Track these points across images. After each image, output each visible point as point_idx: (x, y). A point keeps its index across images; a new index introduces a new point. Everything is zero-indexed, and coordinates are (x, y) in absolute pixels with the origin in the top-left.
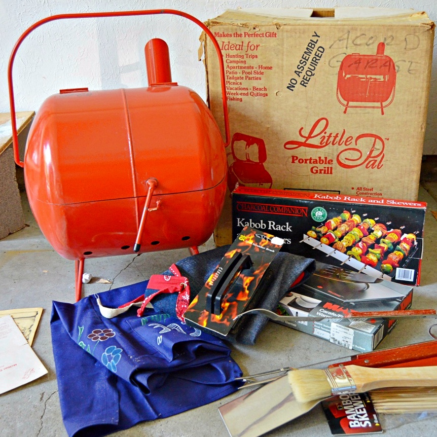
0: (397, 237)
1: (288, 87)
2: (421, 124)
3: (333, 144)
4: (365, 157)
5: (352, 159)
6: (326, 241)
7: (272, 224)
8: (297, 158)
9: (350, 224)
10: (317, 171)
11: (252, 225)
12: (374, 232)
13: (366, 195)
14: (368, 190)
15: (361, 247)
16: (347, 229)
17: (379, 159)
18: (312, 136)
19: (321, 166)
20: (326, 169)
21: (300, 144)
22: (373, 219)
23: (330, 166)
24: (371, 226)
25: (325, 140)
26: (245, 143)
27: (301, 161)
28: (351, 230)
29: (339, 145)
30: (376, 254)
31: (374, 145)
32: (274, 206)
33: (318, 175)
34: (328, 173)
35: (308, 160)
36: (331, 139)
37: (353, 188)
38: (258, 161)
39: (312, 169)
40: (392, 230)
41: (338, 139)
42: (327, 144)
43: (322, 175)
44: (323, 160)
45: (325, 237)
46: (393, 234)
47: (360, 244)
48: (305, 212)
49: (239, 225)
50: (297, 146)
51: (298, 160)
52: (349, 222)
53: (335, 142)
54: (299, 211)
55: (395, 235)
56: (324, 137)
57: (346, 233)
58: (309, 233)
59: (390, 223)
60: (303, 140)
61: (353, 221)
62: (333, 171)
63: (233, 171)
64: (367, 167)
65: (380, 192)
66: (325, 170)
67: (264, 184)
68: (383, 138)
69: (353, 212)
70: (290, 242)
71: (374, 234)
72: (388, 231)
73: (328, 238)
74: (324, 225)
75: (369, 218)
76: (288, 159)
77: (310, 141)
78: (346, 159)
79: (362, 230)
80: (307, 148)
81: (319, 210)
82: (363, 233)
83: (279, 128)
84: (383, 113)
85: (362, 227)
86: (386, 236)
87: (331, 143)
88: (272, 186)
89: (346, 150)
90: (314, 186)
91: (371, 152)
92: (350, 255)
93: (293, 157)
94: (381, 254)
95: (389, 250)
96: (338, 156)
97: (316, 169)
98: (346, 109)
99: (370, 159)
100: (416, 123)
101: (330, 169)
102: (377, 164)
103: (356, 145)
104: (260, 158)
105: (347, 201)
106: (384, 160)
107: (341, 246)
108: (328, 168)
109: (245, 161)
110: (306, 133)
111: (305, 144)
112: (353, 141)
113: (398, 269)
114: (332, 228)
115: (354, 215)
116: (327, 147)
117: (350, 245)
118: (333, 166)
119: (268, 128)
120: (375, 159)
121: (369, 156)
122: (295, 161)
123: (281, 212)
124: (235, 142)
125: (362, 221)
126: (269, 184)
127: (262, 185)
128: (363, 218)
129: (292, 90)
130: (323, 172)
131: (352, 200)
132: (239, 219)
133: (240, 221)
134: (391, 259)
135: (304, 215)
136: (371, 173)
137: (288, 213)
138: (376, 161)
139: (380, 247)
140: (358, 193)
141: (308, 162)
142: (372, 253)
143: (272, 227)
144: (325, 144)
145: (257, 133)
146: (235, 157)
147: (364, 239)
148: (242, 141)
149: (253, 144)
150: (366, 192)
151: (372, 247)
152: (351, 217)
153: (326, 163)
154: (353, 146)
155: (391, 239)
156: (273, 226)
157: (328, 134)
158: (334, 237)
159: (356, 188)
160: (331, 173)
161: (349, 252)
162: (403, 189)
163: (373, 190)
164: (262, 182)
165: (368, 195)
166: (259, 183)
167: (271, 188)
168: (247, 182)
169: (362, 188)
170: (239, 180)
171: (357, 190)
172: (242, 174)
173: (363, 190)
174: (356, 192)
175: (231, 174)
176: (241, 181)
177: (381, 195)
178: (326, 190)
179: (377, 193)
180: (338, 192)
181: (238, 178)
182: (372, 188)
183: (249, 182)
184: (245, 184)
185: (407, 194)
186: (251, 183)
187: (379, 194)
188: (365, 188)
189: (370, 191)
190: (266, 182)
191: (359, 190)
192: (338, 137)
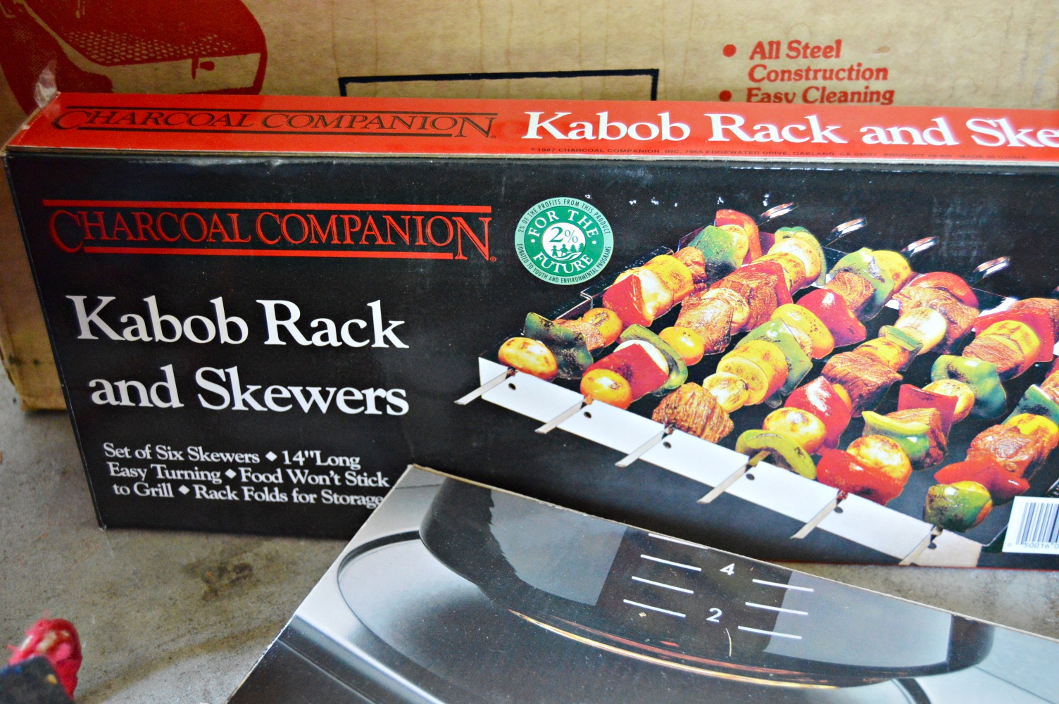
0: (1035, 341)
6: (615, 387)
7: (282, 313)
9: (753, 284)
11: (168, 329)
12: (901, 324)
13: (803, 84)
14: (815, 51)
15: (822, 407)
16: (740, 316)
22: (898, 245)
24: (884, 290)
28: (760, 317)
30: (903, 437)
32: (282, 213)
37: (730, 51)
40: (1009, 303)
45: (607, 367)
46: (1013, 324)
47: (815, 391)
48: (478, 229)
49: (86, 334)
52: (749, 273)
54: (440, 231)
55: (1026, 328)
57: (734, 338)
58: (511, 349)
59: (1001, 264)
61: (772, 269)
65: (873, 61)
67: (218, 61)
69: (774, 213)
70: (405, 407)
71: (900, 334)
72: (986, 313)
73: (626, 373)
74: (598, 303)
75: (876, 246)
79: (830, 318)
81: (563, 215)
82: (832, 332)
85: (828, 300)
86: (969, 337)
88: (269, 69)
90: (508, 53)
92: (752, 453)
94: (933, 433)
95: (982, 413)
105: (733, 143)
107: (704, 411)
113: (1021, 504)
114: (650, 313)
115: (779, 234)
117: (757, 397)
123: (328, 246)
125: (831, 263)
126: (253, 59)
127: (210, 66)
128: (835, 249)
131: (759, 138)
132: (78, 301)
133: (89, 311)
134: (989, 457)
135: (469, 248)
137: (372, 247)
139: (931, 400)
140: (759, 73)
142: (878, 432)
143: (283, 332)
147: (839, 364)
150: (802, 63)
151: (886, 400)
152: (765, 246)
155: (997, 351)
156: (290, 325)
158: (663, 365)
159: (745, 48)
161: (749, 438)
162: (1007, 32)
163: (842, 53)
164: (205, 50)
165: (812, 83)
166: (190, 61)
167: (265, 84)
168: (116, 60)
169: (778, 43)
170: (68, 49)
171: (752, 58)
172: (81, 12)
173: (788, 56)
174: (747, 70)
175: (14, 16)
176: (83, 52)
177: (885, 78)
178: (577, 68)
179: (862, 69)
180: (648, 79)
181: (61, 42)
182: (839, 43)
183: (130, 56)
184: (112, 68)
185: (1025, 59)
186: (143, 61)
187: (870, 70)
188: (795, 45)
189: (826, 56)
190: (229, 53)
191: (763, 57)
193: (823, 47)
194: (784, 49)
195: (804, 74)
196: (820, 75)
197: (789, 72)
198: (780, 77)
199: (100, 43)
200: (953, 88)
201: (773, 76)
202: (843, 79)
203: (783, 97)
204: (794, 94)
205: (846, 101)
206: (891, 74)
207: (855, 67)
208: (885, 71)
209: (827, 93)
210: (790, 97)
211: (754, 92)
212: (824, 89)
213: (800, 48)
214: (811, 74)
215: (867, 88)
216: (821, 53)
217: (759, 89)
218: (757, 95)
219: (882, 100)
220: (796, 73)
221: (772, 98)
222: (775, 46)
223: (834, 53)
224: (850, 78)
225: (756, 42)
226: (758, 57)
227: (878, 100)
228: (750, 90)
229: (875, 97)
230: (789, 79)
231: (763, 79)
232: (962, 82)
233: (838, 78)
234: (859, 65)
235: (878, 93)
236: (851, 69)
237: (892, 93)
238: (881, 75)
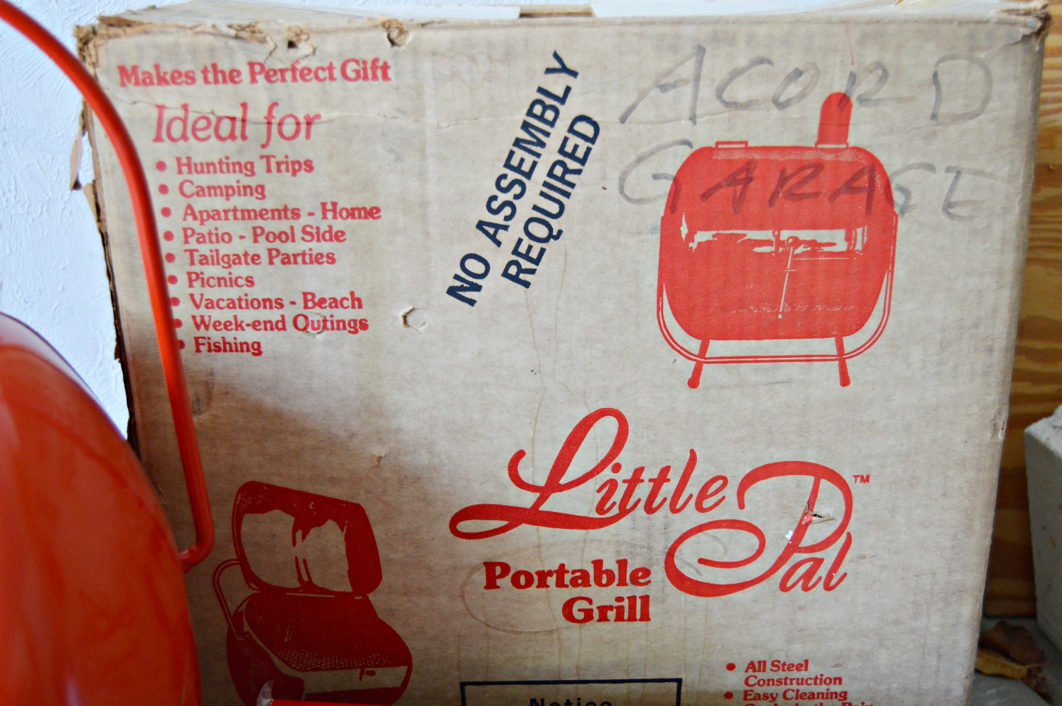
1: (452, 291)
2: (992, 413)
3: (650, 509)
4: (779, 552)
5: (727, 559)
8: (506, 568)
10: (588, 615)
13: (783, 688)
14: (791, 667)
17: (830, 554)
18: (563, 481)
19: (603, 596)
20: (626, 603)
21: (514, 516)
23: (639, 591)
25: (617, 497)
26: (290, 520)
27: (523, 580)
29: (674, 510)
31: (811, 503)
33: (594, 627)
34: (632, 618)
35: (550, 573)
36: (642, 491)
37: (731, 667)
38: (346, 587)
39: (568, 606)
41: (668, 489)
42: (624, 512)
43: (610, 627)
44: (610, 574)
50: (503, 523)
51: (508, 579)
53: (658, 500)
56: (612, 484)
60: (526, 500)
62: (652, 609)
63: (247, 628)
64: (784, 587)
65: (831, 673)
66: (620, 610)
67: (378, 671)
68: (847, 476)
76: (470, 574)
77: (557, 503)
78: (702, 561)
80: (544, 530)
83: (424, 459)
84: (845, 381)
87: (642, 504)
88: (413, 676)
89: (700, 528)
90: (578, 668)
91: (801, 530)
93: (490, 566)
96: (670, 555)
97: (585, 605)
98: (697, 372)
99: (797, 557)
100: (975, 409)
101: (639, 602)
102: (823, 572)
103: (742, 506)
104: (352, 574)
106: (849, 556)
108: (632, 599)
109: (296, 590)
110: (536, 471)
111: (536, 516)
112: (730, 492)
116: (625, 522)
118: (651, 591)
119: (380, 458)
120: (818, 555)
121: (793, 547)
122: (499, 582)
124: (248, 518)
126: (402, 670)
127: (372, 674)
129: (472, 302)
130: (611, 614)
136: (801, 608)
138: (818, 562)
140: (752, 681)
141: (551, 581)
144: (615, 511)
145: (333, 481)
146: (250, 577)
148: (277, 513)
149: (320, 523)
150: (782, 674)
153: (622, 583)
154: (728, 510)
157: (626, 473)
159: (741, 664)
160: (645, 617)
162: (923, 654)
163: (809, 668)
164: (370, 663)
165: (789, 687)
166: (358, 671)
167: (409, 685)
168: (308, 668)
169: (765, 662)
170: (276, 661)
171: (747, 671)
172: (288, 639)
173: (772, 670)
174: (744, 679)
175: (243, 639)
176: (286, 662)
177: (840, 683)
178: (625, 677)
179: (824, 678)
180: (675, 685)
181: (272, 656)
182: (806, 662)
183: (318, 666)
184: (305, 673)
185: (938, 671)
186: (327, 669)
187: (830, 679)
188: (776, 663)
189: (798, 670)
190: (386, 665)
191: (755, 670)
192: (668, 480)
193: (795, 664)
194: (769, 666)
195: (783, 681)
196: (794, 682)
197: (773, 680)
198: (766, 683)
199: (299, 657)
200: (888, 690)
201: (762, 683)
202: (811, 684)
203: (769, 696)
204: (777, 694)
205: (814, 698)
206: (844, 681)
207: (819, 677)
208: (840, 679)
209: (800, 693)
210: (774, 696)
211: (749, 693)
212: (798, 691)
213: (780, 665)
214: (788, 681)
215: (828, 690)
216: (794, 668)
217: (752, 691)
218: (751, 695)
219: (839, 697)
220: (778, 681)
221: (762, 697)
222: (762, 664)
223: (803, 668)
224: (816, 684)
225: (749, 662)
226: (750, 671)
227: (836, 697)
228: (746, 692)
229: (834, 696)
230: (773, 684)
231: (755, 684)
232: (895, 686)
233: (807, 684)
234: (822, 675)
235: (836, 693)
236: (816, 678)
237: (846, 693)
238: (837, 681)
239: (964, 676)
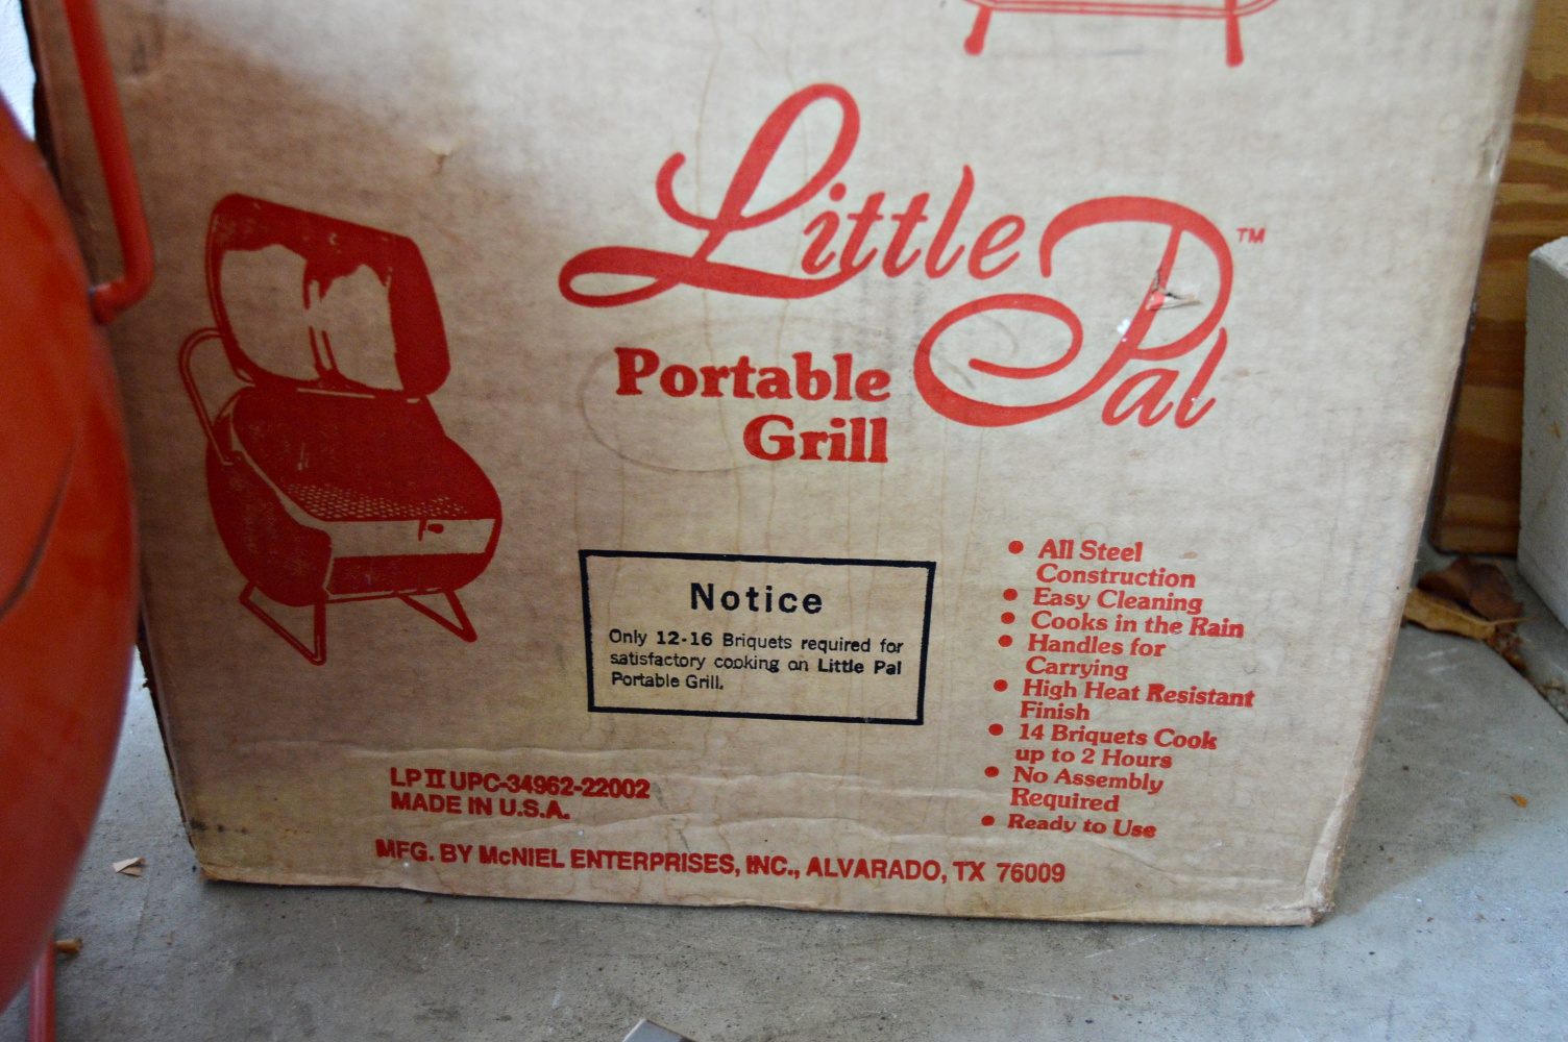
2: (1482, 131)
3: (892, 268)
4: (1105, 355)
5: (1017, 363)
8: (652, 360)
10: (786, 447)
13: (1099, 587)
14: (1113, 553)
17: (1188, 365)
18: (748, 211)
19: (811, 415)
20: (848, 430)
21: (666, 270)
23: (870, 410)
25: (838, 243)
26: (298, 262)
27: (679, 381)
29: (933, 272)
31: (1163, 273)
33: (794, 466)
34: (858, 456)
35: (724, 372)
36: (880, 236)
37: (1016, 547)
38: (392, 381)
39: (754, 428)
41: (923, 235)
42: (848, 271)
43: (822, 470)
44: (822, 376)
50: (648, 281)
51: (656, 377)
53: (906, 254)
56: (830, 221)
60: (685, 241)
62: (891, 443)
63: (236, 445)
64: (1109, 417)
65: (1180, 567)
66: (838, 440)
67: (447, 524)
68: (1228, 230)
76: (593, 368)
77: (735, 250)
78: (977, 364)
80: (717, 297)
83: (515, 162)
84: (1235, 56)
87: (879, 259)
88: (503, 536)
89: (975, 307)
90: (768, 535)
91: (1144, 319)
93: (625, 355)
96: (924, 349)
97: (780, 429)
98: (982, 24)
99: (1135, 366)
100: (1454, 121)
101: (869, 428)
102: (1175, 394)
103: (1046, 271)
104: (404, 360)
106: (1221, 369)
108: (859, 423)
109: (312, 384)
110: (703, 194)
111: (701, 272)
112: (1029, 246)
116: (849, 288)
118: (890, 410)
119: (442, 159)
120: (1169, 364)
121: (1128, 349)
122: (641, 383)
124: (230, 258)
126: (485, 526)
127: (438, 529)
130: (824, 448)
136: (1135, 454)
138: (1170, 377)
140: (1049, 573)
141: (727, 385)
144: (834, 268)
145: (367, 196)
146: (238, 359)
148: (277, 250)
149: (346, 269)
150: (1097, 565)
153: (842, 395)
154: (1023, 278)
157: (853, 203)
159: (1033, 544)
160: (879, 455)
162: (1331, 544)
163: (1142, 557)
164: (435, 512)
165: (1109, 586)
166: (416, 524)
167: (498, 551)
168: (338, 516)
169: (1071, 543)
170: (288, 504)
171: (1041, 556)
172: (303, 465)
173: (1081, 556)
174: (1036, 569)
175: (231, 464)
176: (302, 505)
177: (1192, 585)
178: (844, 556)
179: (1166, 574)
180: (924, 572)
181: (279, 493)
182: (1139, 545)
183: (352, 513)
184: (332, 524)
185: (1352, 574)
186: (366, 519)
187: (1175, 576)
188: (1090, 545)
189: (1124, 559)
190: (460, 517)
191: (1054, 556)
192: (924, 219)
193: (1121, 549)
194: (1077, 549)
195: (1100, 576)
196: (1118, 578)
197: (1083, 573)
198: (1072, 578)
199: (322, 498)
200: (1269, 600)
201: (1064, 576)
202: (1144, 584)
203: (1076, 599)
204: (1089, 597)
205: (1147, 607)
206: (1198, 582)
207: (1158, 573)
208: (1192, 578)
209: (1125, 598)
210: (1084, 600)
211: (1043, 592)
212: (1122, 593)
213: (1096, 548)
214: (1108, 577)
215: (1171, 594)
216: (1119, 556)
217: (1049, 589)
218: (1046, 596)
219: (1188, 609)
220: (1091, 575)
221: (1064, 600)
222: (1067, 545)
223: (1134, 556)
224: (1152, 583)
225: (1046, 540)
226: (1047, 555)
228: (1038, 590)
229: (1180, 605)
230: (1083, 581)
231: (1054, 579)
232: (1280, 594)
233: (1138, 583)
234: (1163, 570)
235: (1184, 601)
236: (1153, 574)
237: (1199, 601)
238: (1188, 582)
239: (1393, 585)
